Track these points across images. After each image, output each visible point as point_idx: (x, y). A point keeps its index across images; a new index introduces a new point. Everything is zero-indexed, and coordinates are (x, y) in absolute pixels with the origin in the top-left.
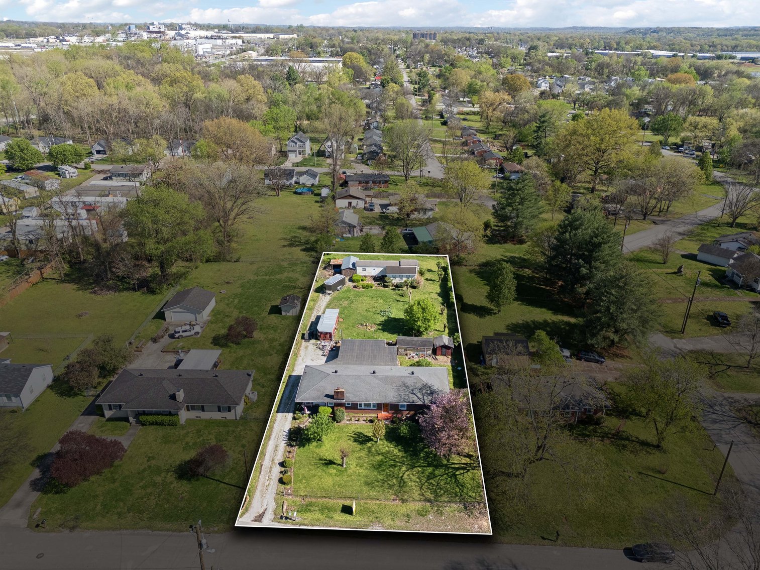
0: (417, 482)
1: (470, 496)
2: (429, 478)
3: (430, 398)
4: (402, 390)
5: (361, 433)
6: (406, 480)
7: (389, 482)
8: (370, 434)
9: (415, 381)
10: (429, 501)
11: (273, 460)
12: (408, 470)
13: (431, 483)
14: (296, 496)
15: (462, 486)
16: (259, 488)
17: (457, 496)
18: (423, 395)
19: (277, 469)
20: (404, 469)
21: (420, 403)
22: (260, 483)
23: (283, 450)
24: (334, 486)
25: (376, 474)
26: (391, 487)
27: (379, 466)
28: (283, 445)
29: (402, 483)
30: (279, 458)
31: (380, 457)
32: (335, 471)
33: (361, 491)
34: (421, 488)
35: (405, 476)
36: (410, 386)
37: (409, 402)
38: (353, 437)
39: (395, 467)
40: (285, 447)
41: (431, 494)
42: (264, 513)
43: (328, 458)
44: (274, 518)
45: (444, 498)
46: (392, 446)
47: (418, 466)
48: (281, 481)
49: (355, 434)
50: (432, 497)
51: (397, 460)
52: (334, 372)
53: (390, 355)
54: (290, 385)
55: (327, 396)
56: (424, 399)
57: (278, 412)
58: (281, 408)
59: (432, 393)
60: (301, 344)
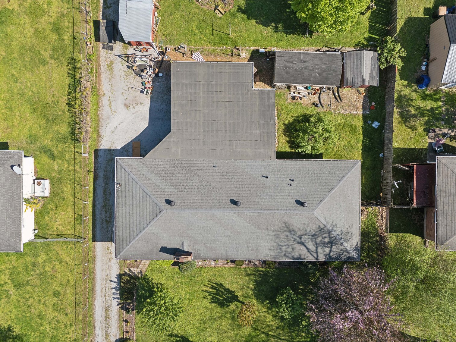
3: (327, 250)
4: (282, 236)
5: (221, 284)
8: (233, 287)
9: (306, 222)
11: (106, 336)
18: (317, 245)
21: (311, 259)
23: (116, 317)
28: (115, 306)
30: (115, 334)
36: (296, 229)
37: (293, 257)
38: (210, 293)
40: (119, 311)
46: (264, 309)
49: (212, 287)
51: (270, 333)
52: (168, 202)
53: (262, 122)
54: (101, 174)
55: (164, 250)
56: (317, 253)
57: (94, 239)
58: (98, 231)
59: (332, 243)
60: (98, 57)
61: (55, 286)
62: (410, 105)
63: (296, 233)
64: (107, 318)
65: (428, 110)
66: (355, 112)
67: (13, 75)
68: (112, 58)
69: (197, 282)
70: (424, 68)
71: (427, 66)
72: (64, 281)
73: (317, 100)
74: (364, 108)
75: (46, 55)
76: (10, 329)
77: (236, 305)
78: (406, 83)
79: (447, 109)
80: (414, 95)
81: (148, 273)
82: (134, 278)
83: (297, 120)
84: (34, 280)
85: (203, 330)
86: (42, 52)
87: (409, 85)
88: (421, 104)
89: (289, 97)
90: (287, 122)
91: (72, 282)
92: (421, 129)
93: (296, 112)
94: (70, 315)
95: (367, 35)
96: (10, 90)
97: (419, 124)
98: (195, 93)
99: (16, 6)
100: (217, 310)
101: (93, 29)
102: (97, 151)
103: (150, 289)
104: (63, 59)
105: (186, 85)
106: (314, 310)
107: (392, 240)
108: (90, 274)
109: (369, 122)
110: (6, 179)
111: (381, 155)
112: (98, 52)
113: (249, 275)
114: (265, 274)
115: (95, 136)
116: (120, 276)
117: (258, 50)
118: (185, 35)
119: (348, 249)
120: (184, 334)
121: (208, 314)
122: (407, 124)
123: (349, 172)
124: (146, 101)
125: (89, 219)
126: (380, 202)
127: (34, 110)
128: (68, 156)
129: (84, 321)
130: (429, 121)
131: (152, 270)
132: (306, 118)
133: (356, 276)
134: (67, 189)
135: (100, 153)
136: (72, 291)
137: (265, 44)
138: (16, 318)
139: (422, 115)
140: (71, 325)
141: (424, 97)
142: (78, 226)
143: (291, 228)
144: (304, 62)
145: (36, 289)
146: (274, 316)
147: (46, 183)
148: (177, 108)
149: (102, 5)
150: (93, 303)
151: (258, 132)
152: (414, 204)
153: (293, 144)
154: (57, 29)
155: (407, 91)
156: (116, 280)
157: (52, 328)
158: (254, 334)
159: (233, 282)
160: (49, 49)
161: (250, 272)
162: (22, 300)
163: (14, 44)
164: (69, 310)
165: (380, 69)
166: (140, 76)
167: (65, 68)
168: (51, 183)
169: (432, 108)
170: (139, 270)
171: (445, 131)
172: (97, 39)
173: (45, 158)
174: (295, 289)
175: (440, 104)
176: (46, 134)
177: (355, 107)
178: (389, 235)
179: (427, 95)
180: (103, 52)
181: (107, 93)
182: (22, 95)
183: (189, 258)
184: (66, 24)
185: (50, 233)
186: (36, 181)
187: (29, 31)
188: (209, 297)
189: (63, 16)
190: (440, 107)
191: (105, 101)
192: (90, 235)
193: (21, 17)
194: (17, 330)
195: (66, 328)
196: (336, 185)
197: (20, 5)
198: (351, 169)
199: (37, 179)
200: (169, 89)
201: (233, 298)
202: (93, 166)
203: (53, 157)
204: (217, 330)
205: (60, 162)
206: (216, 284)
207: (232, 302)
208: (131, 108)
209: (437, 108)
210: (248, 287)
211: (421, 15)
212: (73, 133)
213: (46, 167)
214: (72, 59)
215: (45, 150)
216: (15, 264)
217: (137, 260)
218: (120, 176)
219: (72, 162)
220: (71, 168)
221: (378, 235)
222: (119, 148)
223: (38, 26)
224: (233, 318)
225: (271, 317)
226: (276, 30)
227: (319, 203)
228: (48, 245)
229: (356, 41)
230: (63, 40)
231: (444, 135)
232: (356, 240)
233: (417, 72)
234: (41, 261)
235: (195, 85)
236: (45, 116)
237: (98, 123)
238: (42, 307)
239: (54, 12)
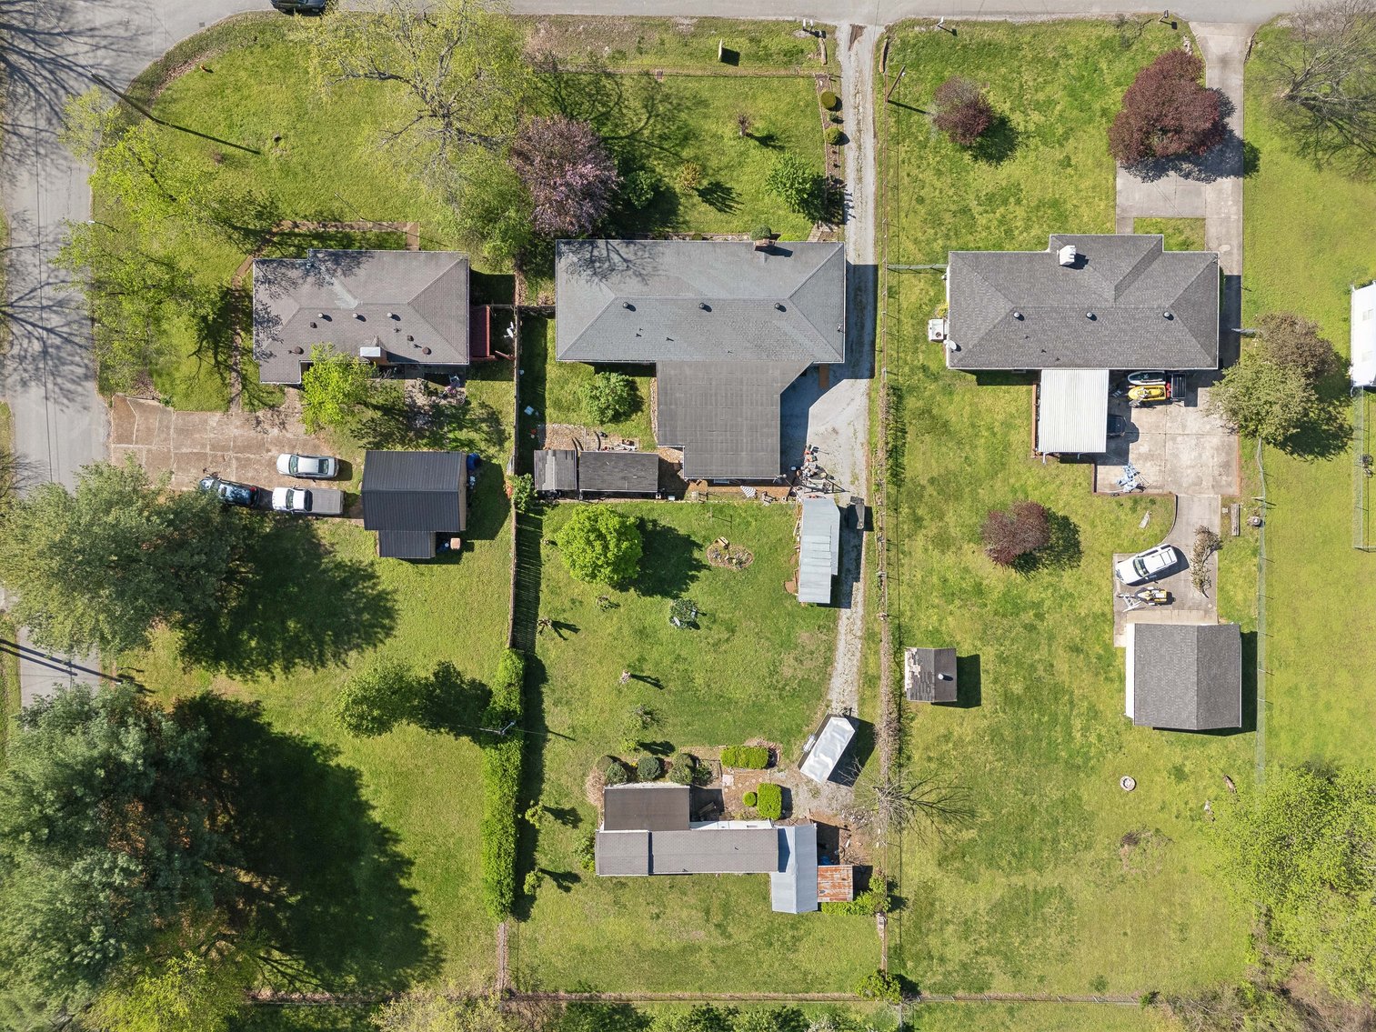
0: (626, 107)
1: (545, 81)
2: (606, 116)
3: (596, 253)
4: (649, 269)
5: (720, 210)
6: (644, 110)
7: (669, 106)
8: (705, 207)
9: (622, 285)
10: (609, 75)
11: (860, 147)
12: (641, 129)
13: (603, 105)
14: (809, 77)
15: (556, 99)
16: (868, 88)
17: (566, 82)
18: (608, 258)
19: (849, 128)
20: (646, 133)
21: (614, 242)
22: (869, 97)
23: (848, 171)
24: (754, 97)
25: (690, 122)
26: (667, 97)
27: (687, 137)
28: (850, 187)
29: (649, 103)
30: (849, 150)
31: (685, 154)
32: (756, 126)
33: (712, 89)
34: (620, 96)
35: (644, 117)
36: (634, 277)
37: (636, 244)
38: (733, 200)
39: (660, 136)
40: (845, 178)
41: (605, 86)
42: (852, 41)
43: (768, 152)
44: (834, 32)
45: (585, 79)
46: (666, 180)
47: (622, 138)
48: (838, 105)
49: (731, 207)
50: (604, 81)
51: (658, 150)
52: (782, 308)
53: (673, 407)
54: (867, 348)
55: (787, 254)
56: (608, 250)
57: (876, 268)
58: (871, 277)
59: (592, 261)
60: (868, 489)
61: (922, 210)
62: (487, 433)
63: (634, 273)
64: (859, 170)
65: (466, 427)
66: (556, 426)
67: (970, 465)
68: (852, 488)
69: (749, 213)
70: (473, 479)
71: (468, 481)
72: (911, 215)
73: (603, 441)
74: (544, 431)
75: (930, 490)
76: (976, 158)
77: (701, 185)
78: (494, 461)
79: (442, 429)
80: (483, 446)
81: (810, 224)
82: (828, 221)
83: (627, 415)
84: (948, 218)
85: (742, 154)
86: (935, 493)
87: (489, 458)
88: (473, 435)
89: (637, 445)
90: (640, 413)
91: (903, 215)
92: (474, 404)
93: (627, 426)
94: (905, 174)
95: (544, 518)
96: (974, 447)
97: (476, 411)
98: (752, 441)
99: (965, 546)
100: (722, 178)
101: (874, 521)
102: (872, 376)
103: (807, 205)
104: (910, 485)
105: (763, 450)
106: (613, 182)
107: (508, 267)
108: (881, 225)
109: (537, 414)
110: (965, 335)
111: (522, 372)
112: (869, 496)
113: (685, 222)
114: (664, 224)
115: (873, 394)
116: (844, 222)
117: (677, 499)
118: (764, 516)
119: (571, 254)
120: (765, 150)
121: (735, 174)
122: (490, 411)
123: (571, 346)
124: (812, 438)
125: (882, 292)
126: (524, 312)
127: (945, 424)
128: (907, 369)
129: (888, 168)
130: (465, 414)
131: (805, 229)
132: (617, 418)
133: (566, 222)
134: (908, 329)
135: (867, 373)
136: (902, 204)
137: (669, 506)
138: (968, 172)
139: (473, 421)
140: (903, 162)
141: (470, 443)
142: (895, 283)
143: (640, 279)
144: (624, 478)
145: (945, 206)
146: (654, 171)
147: (931, 337)
148: (773, 423)
149: (863, 549)
150: (877, 190)
151: (678, 395)
152: (488, 308)
153: (632, 387)
154: (918, 521)
155: (492, 450)
156: (849, 217)
157: (926, 159)
158: (678, 149)
159: (705, 214)
160: (927, 497)
161: (684, 226)
162: (961, 193)
163: (969, 502)
164: (906, 180)
165: (532, 473)
166: (817, 467)
167: (908, 474)
168: (926, 337)
169: (461, 430)
170: (821, 229)
171: (443, 402)
172: (868, 511)
173: (933, 367)
174: (628, 203)
175: (451, 436)
176: (933, 396)
177: (555, 432)
178: (511, 272)
179: (468, 446)
180: (863, 495)
181: (859, 446)
182: (959, 443)
183: (758, 243)
184: (905, 527)
185: (929, 276)
186: (942, 338)
187: (950, 518)
188: (734, 195)
189: (909, 536)
190: (450, 431)
191: (862, 437)
192: (880, 272)
193: (959, 535)
194: (967, 157)
195: (909, 159)
196: (587, 330)
197: (960, 548)
198: (569, 349)
199: (942, 341)
200: (783, 453)
201: (702, 194)
202: (877, 358)
203: (924, 369)
204: (723, 154)
205: (916, 362)
206: (726, 212)
207: (706, 189)
208: (830, 430)
209: (454, 430)
210: (686, 207)
211: (477, 543)
212: (900, 398)
213: (932, 356)
214: (899, 486)
215: (935, 378)
216: (970, 237)
217: (824, 241)
218: (839, 340)
219: (901, 362)
220: (902, 355)
221: (525, 273)
222: (844, 381)
223: (940, 524)
224: (704, 168)
225: (657, 170)
226: (655, 522)
227: (608, 307)
228: (931, 261)
229: (557, 510)
230: (910, 508)
231: (445, 397)
232: (561, 265)
233: (481, 474)
234: (940, 242)
235: (751, 451)
236: (933, 417)
237: (870, 411)
238: (938, 185)
239: (920, 541)
